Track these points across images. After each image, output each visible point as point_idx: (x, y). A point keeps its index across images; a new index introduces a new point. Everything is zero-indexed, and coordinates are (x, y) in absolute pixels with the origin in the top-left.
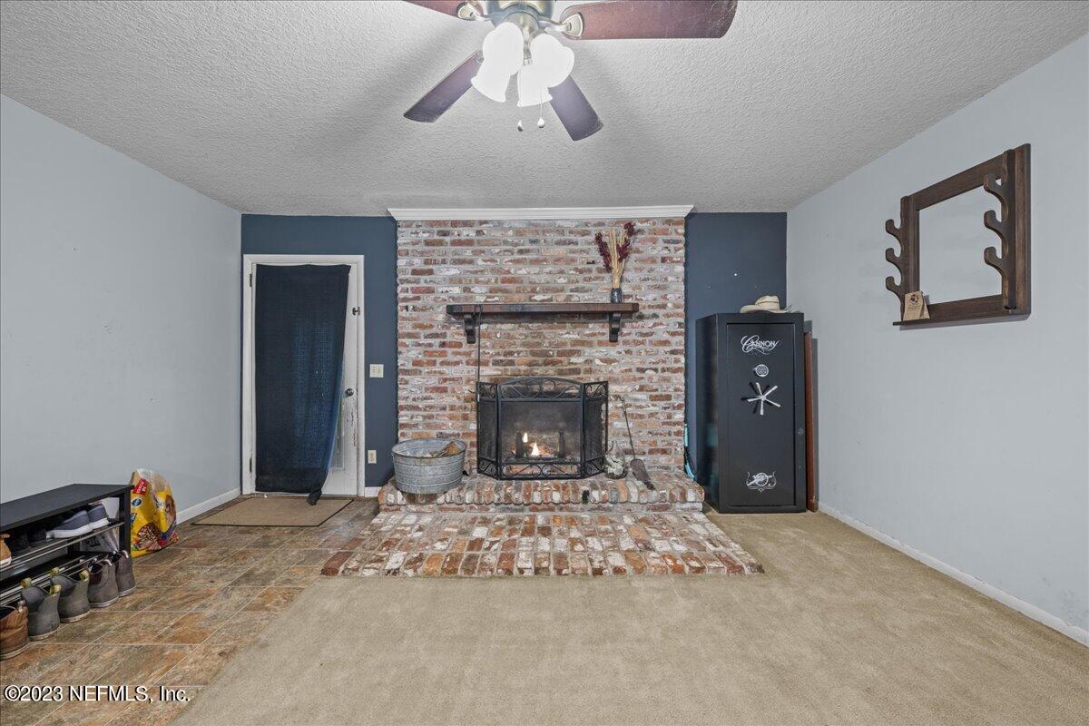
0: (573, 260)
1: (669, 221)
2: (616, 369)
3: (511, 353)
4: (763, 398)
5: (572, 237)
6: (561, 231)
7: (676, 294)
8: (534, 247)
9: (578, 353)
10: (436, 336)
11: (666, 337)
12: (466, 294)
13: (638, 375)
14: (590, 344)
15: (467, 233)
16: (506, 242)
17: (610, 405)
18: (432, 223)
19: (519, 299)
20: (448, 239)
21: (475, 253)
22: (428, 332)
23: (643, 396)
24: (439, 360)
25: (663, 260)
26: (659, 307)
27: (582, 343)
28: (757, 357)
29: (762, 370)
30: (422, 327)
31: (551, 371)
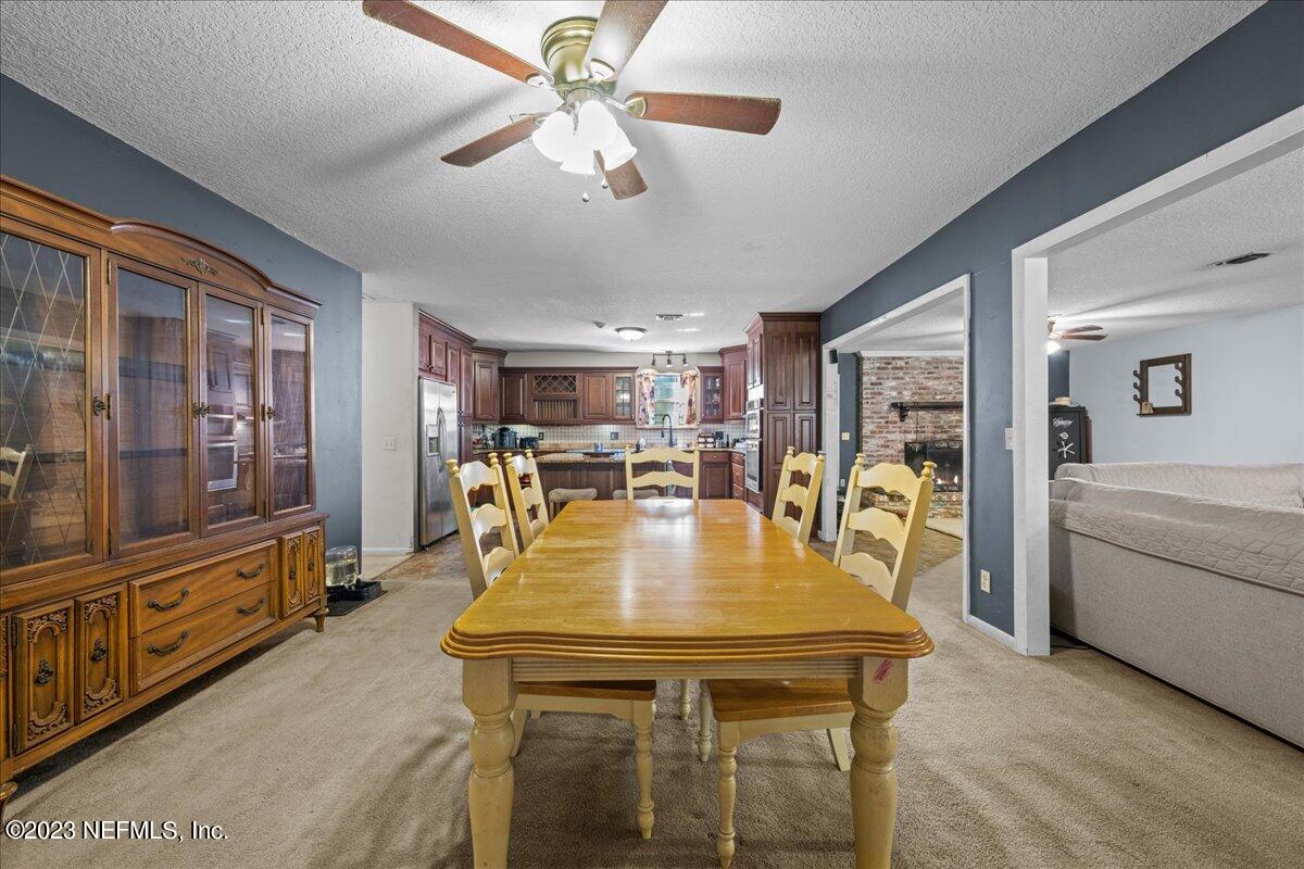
3: (923, 427)
4: (1065, 449)
6: (950, 362)
8: (936, 370)
10: (883, 418)
12: (900, 396)
15: (900, 363)
16: (921, 368)
18: (881, 358)
19: (928, 399)
20: (890, 367)
21: (904, 374)
22: (879, 416)
24: (885, 431)
28: (1061, 429)
29: (1064, 436)
30: (875, 413)
31: (945, 436)
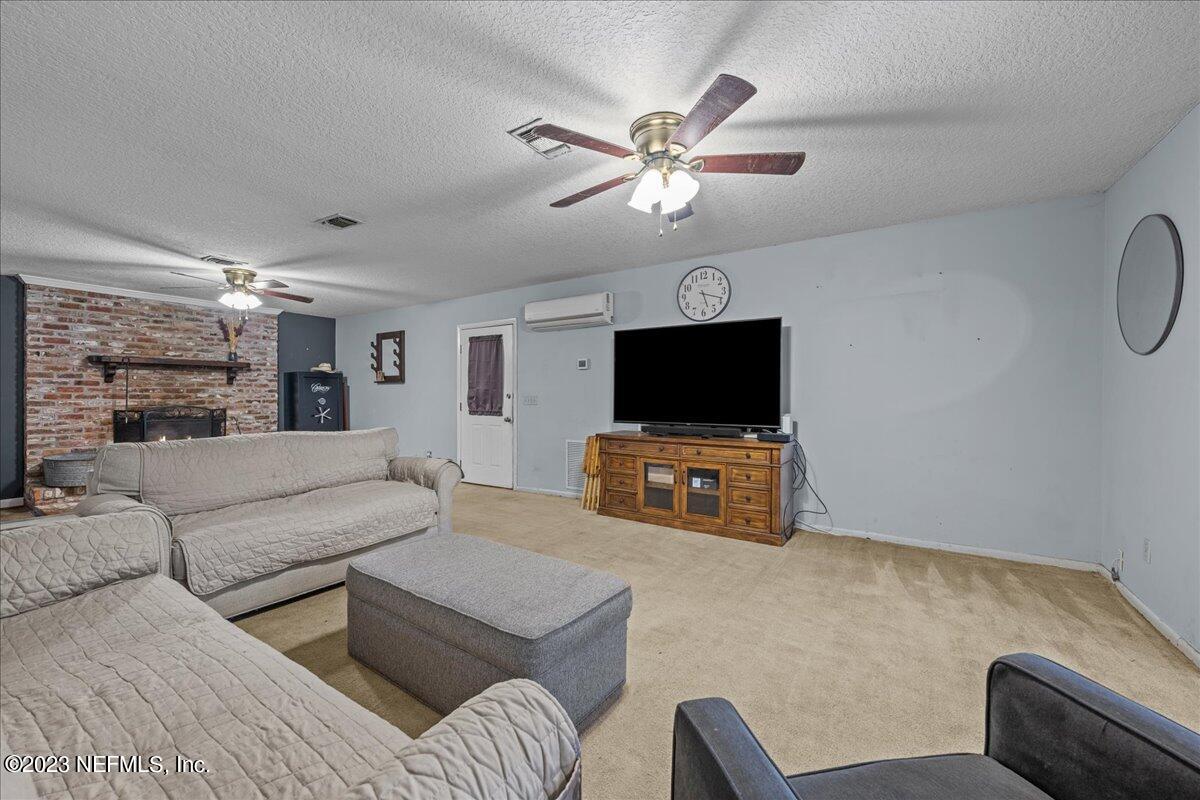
0: (199, 332)
1: (268, 316)
2: (232, 401)
3: (147, 390)
4: (323, 415)
5: (199, 317)
6: (190, 312)
7: (272, 358)
8: (167, 319)
9: (204, 391)
10: (72, 376)
11: (266, 382)
12: (103, 347)
13: (247, 404)
14: (213, 386)
15: (102, 303)
16: (142, 314)
17: (227, 423)
18: (67, 291)
19: (156, 354)
20: (84, 305)
21: (112, 318)
22: (61, 373)
23: (251, 417)
24: (74, 395)
25: (264, 338)
26: (261, 365)
27: (207, 385)
28: (320, 394)
29: (322, 401)
30: (56, 369)
31: (181, 402)
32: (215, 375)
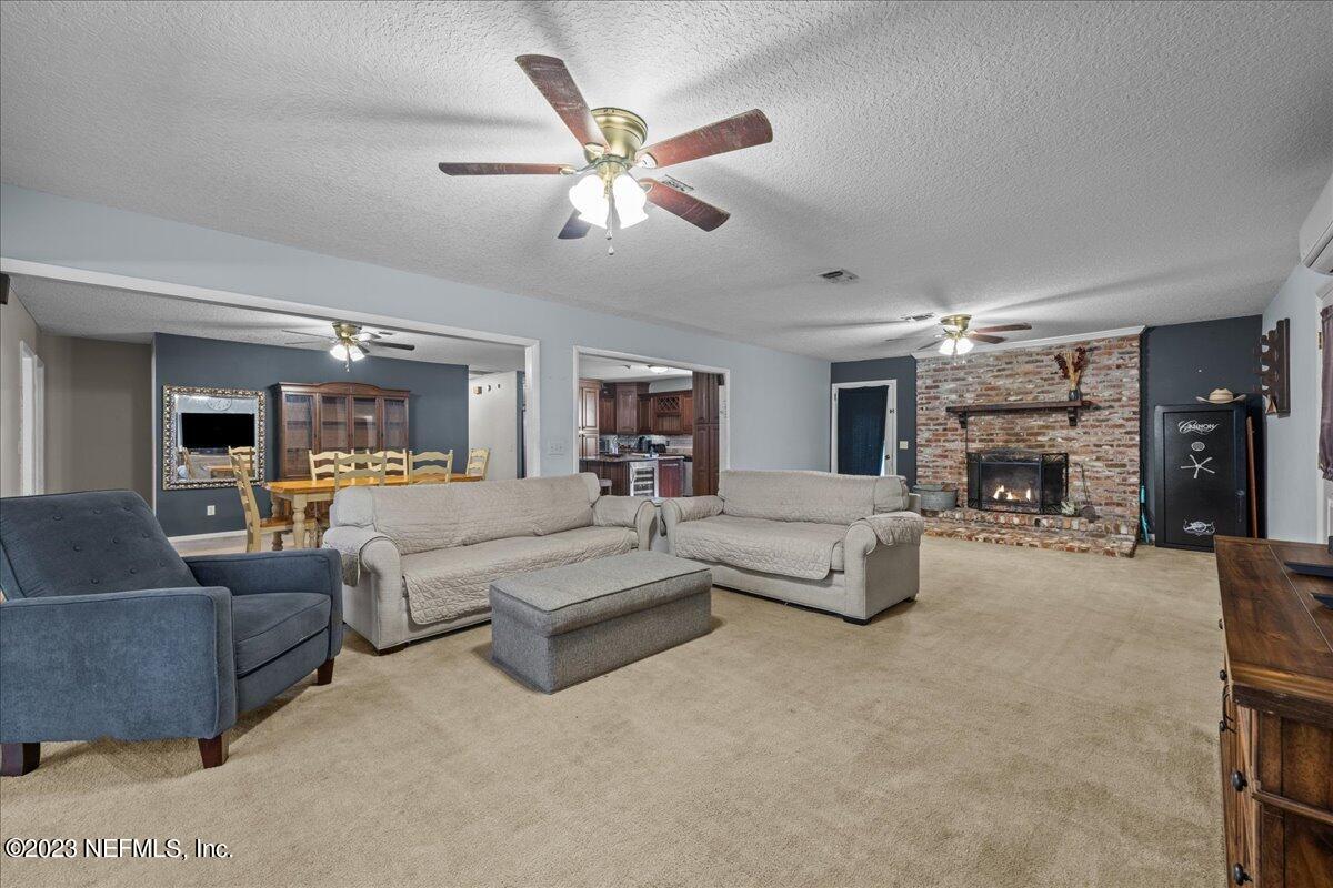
0: (1039, 373)
1: (1124, 339)
2: (1076, 445)
3: (992, 435)
4: (1199, 466)
5: (1038, 358)
6: (1030, 354)
7: (1131, 391)
8: (1009, 366)
9: (1044, 434)
10: (941, 424)
11: (1121, 421)
13: (1095, 449)
14: (1053, 428)
16: (988, 365)
17: (1070, 470)
19: (998, 400)
20: (947, 367)
21: (966, 374)
22: (935, 422)
23: (1099, 464)
24: (943, 439)
25: (1118, 367)
26: (1114, 400)
27: (1047, 427)
28: (1193, 436)
29: (1197, 447)
30: (932, 419)
31: (1022, 446)
32: (1055, 417)
